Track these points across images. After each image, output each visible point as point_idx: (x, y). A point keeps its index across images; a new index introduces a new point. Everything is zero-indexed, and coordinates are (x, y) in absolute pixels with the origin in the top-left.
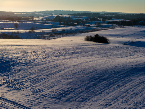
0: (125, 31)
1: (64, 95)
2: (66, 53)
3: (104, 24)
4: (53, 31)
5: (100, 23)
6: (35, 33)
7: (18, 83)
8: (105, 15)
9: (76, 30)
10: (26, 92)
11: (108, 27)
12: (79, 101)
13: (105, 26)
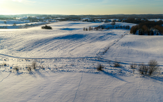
1: (22, 49)
2: (27, 34)
3: (53, 21)
4: (26, 25)
5: (51, 20)
6: (16, 26)
7: (2, 47)
9: (38, 24)
10: (5, 50)
11: (55, 22)
12: (28, 51)
13: (53, 22)
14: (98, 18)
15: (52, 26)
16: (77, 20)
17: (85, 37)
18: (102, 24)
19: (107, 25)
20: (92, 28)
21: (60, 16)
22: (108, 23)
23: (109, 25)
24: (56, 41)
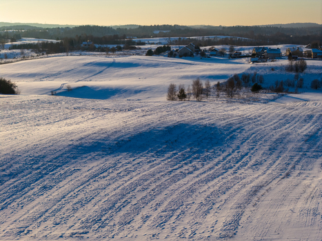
0: (51, 66)
8: (4, 30)
11: (14, 56)
13: (6, 56)
14: (212, 37)
15: (14, 76)
16: (120, 49)
17: (237, 142)
18: (244, 66)
19: (268, 72)
20: (208, 85)
21: (32, 31)
22: (270, 64)
23: (277, 72)
24: (95, 165)
